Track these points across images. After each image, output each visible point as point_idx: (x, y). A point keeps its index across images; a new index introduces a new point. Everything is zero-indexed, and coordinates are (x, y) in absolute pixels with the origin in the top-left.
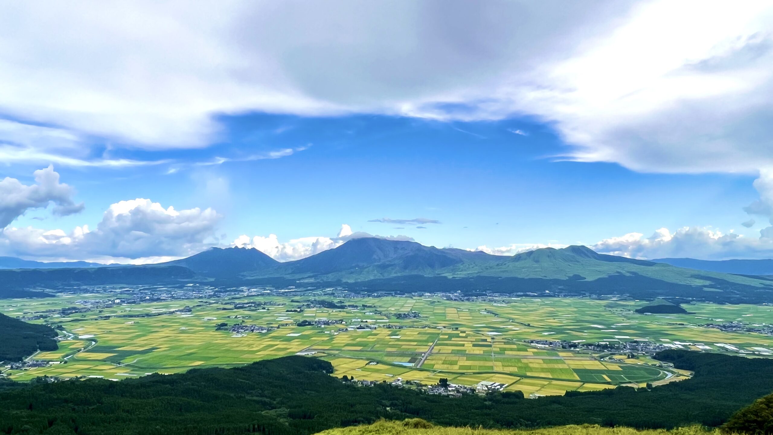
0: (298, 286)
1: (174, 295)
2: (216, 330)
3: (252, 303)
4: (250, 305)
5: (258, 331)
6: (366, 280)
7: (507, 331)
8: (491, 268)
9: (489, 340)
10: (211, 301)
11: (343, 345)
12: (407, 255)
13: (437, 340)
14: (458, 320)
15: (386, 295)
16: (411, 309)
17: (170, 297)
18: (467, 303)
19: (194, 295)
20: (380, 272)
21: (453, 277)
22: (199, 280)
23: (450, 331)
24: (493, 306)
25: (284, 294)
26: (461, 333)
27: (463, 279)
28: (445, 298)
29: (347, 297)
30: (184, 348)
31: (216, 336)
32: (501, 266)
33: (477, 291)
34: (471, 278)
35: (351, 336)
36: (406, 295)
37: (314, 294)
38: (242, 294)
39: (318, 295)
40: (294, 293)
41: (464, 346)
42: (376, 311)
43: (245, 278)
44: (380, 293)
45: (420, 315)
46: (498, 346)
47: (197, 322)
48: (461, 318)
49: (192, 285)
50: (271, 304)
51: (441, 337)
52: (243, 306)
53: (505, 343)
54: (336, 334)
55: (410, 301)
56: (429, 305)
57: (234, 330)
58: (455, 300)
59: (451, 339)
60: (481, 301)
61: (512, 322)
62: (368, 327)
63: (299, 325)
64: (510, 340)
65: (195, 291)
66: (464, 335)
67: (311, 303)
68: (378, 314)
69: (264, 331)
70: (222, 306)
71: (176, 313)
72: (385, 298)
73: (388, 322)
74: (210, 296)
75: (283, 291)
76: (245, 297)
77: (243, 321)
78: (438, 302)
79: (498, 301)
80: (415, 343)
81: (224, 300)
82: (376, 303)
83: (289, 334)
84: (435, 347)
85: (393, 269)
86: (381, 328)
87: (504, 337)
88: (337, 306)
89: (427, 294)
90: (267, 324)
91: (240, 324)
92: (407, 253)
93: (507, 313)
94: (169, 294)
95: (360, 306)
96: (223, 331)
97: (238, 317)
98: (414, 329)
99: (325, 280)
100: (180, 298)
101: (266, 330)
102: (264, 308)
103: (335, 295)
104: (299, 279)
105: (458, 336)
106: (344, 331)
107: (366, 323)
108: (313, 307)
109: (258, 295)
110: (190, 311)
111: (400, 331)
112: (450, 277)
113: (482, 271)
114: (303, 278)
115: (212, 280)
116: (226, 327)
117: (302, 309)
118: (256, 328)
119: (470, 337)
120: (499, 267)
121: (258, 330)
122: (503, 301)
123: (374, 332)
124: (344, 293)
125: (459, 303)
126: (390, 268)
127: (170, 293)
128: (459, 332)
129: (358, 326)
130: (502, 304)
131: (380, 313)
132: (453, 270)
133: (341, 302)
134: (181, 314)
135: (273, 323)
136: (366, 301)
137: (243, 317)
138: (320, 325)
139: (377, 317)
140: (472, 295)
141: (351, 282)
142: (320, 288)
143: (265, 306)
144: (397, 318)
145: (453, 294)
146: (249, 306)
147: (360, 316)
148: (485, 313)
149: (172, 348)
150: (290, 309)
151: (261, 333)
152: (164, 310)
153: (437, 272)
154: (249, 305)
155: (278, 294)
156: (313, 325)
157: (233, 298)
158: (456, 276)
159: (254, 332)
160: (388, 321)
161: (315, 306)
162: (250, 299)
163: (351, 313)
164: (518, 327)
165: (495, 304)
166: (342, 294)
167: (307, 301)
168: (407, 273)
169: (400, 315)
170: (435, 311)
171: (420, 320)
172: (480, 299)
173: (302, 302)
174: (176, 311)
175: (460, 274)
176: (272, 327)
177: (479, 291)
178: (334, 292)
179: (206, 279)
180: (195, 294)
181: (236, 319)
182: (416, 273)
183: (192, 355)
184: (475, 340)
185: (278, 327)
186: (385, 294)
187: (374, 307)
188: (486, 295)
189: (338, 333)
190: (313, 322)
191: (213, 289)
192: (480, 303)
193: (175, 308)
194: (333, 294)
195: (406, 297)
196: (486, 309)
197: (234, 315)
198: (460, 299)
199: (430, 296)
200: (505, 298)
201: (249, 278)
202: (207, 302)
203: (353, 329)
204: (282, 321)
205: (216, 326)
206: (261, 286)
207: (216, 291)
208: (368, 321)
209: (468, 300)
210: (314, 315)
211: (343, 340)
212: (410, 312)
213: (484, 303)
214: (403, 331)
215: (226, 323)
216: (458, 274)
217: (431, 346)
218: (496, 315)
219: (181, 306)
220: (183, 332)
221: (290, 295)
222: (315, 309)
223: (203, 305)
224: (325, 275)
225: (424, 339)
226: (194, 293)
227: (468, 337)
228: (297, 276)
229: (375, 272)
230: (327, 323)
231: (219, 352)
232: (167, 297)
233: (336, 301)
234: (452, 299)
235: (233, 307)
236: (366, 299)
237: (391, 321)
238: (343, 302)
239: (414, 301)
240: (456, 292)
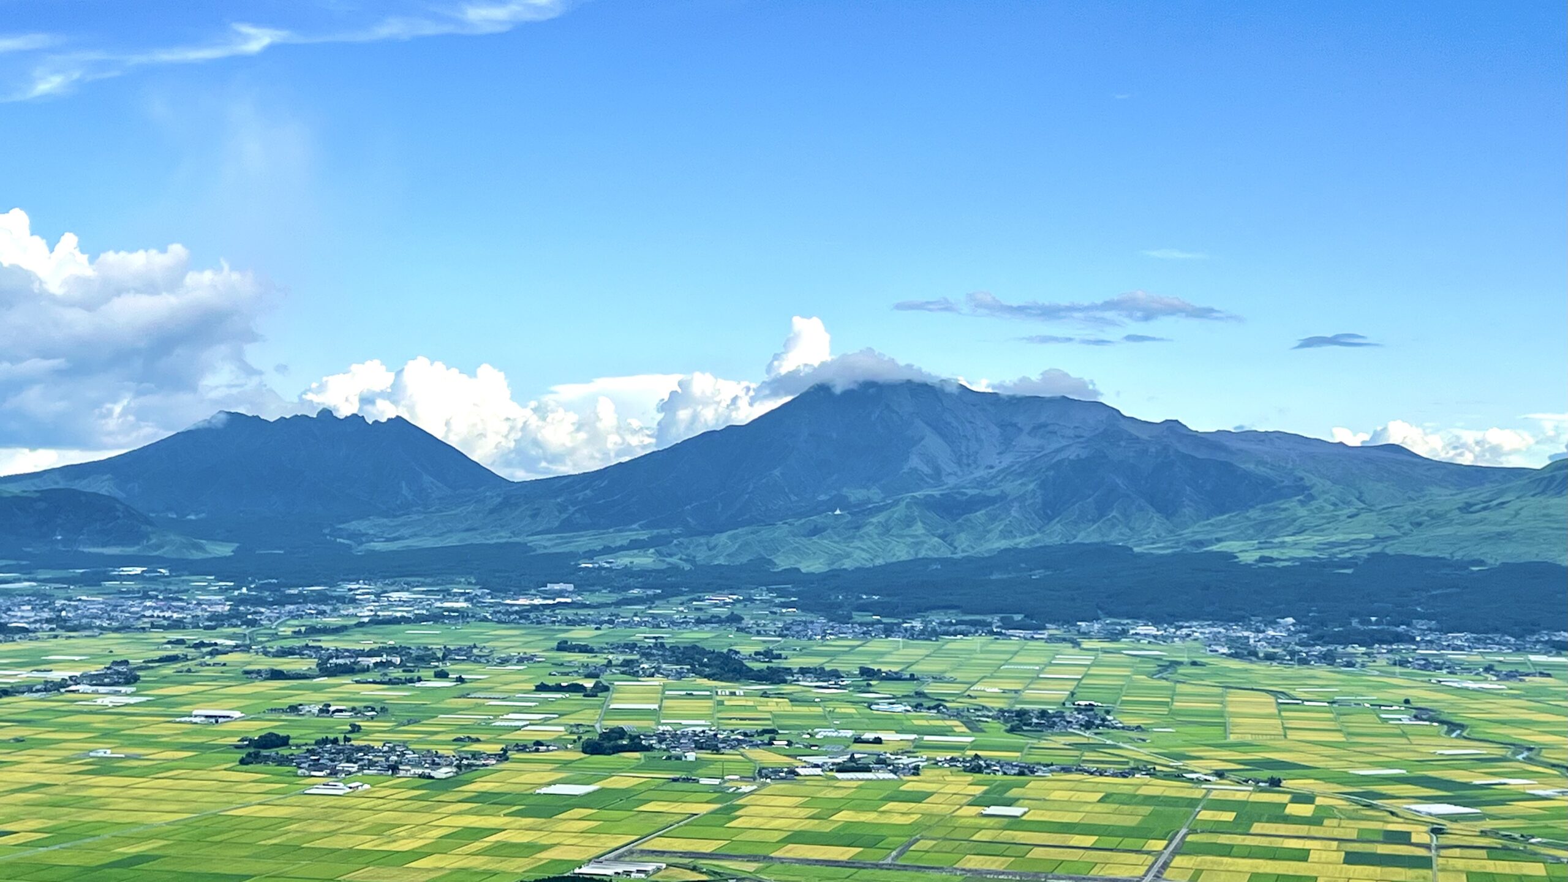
0: (587, 582)
1: (64, 613)
2: (242, 762)
3: (392, 650)
4: (384, 658)
5: (420, 771)
6: (879, 562)
7: (1502, 802)
8: (1436, 518)
9: (1420, 835)
10: (219, 641)
11: (778, 836)
12: (1059, 457)
13: (1184, 831)
14: (1281, 743)
15: (963, 627)
16: (1073, 694)
17: (48, 621)
18: (1322, 672)
19: (148, 613)
20: (940, 531)
21: (1262, 559)
22: (166, 552)
23: (1243, 794)
24: (1440, 687)
25: (527, 618)
26: (1292, 801)
27: (1306, 564)
28: (1225, 650)
29: (798, 635)
30: (107, 835)
31: (239, 787)
32: (1484, 514)
33: (1370, 623)
34: (1344, 564)
35: (812, 801)
36: (1052, 630)
37: (654, 616)
38: (351, 611)
39: (673, 623)
40: (570, 613)
41: (1305, 859)
42: (919, 694)
43: (361, 543)
44: (935, 619)
45: (1109, 718)
46: (1460, 864)
47: (164, 729)
48: (1292, 735)
49: (138, 570)
50: (468, 654)
51: (1206, 815)
52: (355, 663)
53: (1493, 853)
54: (746, 788)
55: (1067, 654)
56: (1151, 675)
57: (316, 766)
58: (1270, 657)
59: (1250, 826)
60: (1389, 665)
61: (1529, 760)
62: (882, 762)
63: (592, 748)
64: (1515, 839)
65: (151, 598)
66: (1306, 810)
67: (643, 655)
68: (929, 708)
69: (442, 773)
70: (266, 663)
71: (73, 688)
72: (957, 643)
73: (974, 746)
74: (217, 620)
75: (521, 601)
76: (361, 625)
77: (356, 729)
78: (1194, 664)
79: (1468, 669)
80: (1089, 841)
81: (275, 637)
82: (916, 663)
83: (549, 784)
84: (1178, 861)
85: (993, 518)
86: (937, 772)
87: (1488, 825)
88: (751, 670)
89: (1142, 629)
90: (456, 740)
91: (341, 737)
92: (1057, 451)
93: (1503, 723)
94: (45, 606)
95: (849, 675)
96: (272, 767)
97: (332, 709)
98: (1086, 776)
99: (701, 556)
100: (89, 627)
101: (450, 765)
102: (442, 675)
103: (743, 624)
104: (590, 555)
105: (1278, 815)
106: (782, 778)
107: (876, 748)
108: (652, 675)
109: (419, 619)
110: (131, 679)
111: (1023, 785)
112: (1249, 557)
113: (1394, 532)
114: (608, 550)
115: (225, 550)
116: (284, 751)
117: (604, 680)
118: (410, 756)
119: (1335, 822)
120: (1477, 516)
121: (418, 764)
122: (1489, 669)
123: (911, 784)
124: (782, 614)
125: (1289, 672)
126: (980, 515)
127: (50, 606)
128: (1286, 798)
129: (840, 760)
130: (1486, 680)
131: (936, 707)
132: (1261, 527)
133: (768, 655)
134: (94, 692)
135: (482, 737)
136: (882, 654)
137: (353, 709)
138: (678, 752)
139: (924, 723)
140: (1346, 639)
141: (812, 569)
142: (682, 594)
143: (448, 666)
144: (1012, 730)
145: (1258, 631)
146: (376, 664)
147: (851, 716)
148: (1406, 719)
149: (57, 835)
150: (551, 682)
151: (430, 777)
152: (24, 675)
153: (1187, 533)
154: (378, 659)
155: (503, 618)
156: (650, 748)
157: (312, 631)
158: (1275, 554)
159: (402, 773)
160: (970, 739)
161: (657, 670)
162: (384, 635)
163: (810, 702)
164: (1553, 785)
165: (1454, 682)
166: (773, 621)
167: (626, 646)
168: (1055, 535)
169: (1021, 714)
170: (1177, 705)
171: (1108, 742)
172: (1382, 655)
173: (601, 650)
174: (75, 680)
175: (1296, 544)
176: (475, 755)
177: (1377, 623)
178: (738, 610)
179: (200, 548)
180: (151, 609)
181: (326, 720)
182: (1095, 539)
183: (145, 866)
184: (1355, 837)
185: (503, 757)
186: (959, 623)
187: (912, 677)
188: (1412, 640)
189: (755, 787)
190: (648, 737)
191: (228, 589)
192: (1384, 674)
193: (71, 669)
194: (734, 619)
195: (1051, 639)
196: (1407, 701)
197: (317, 703)
198: (1293, 654)
199: (1155, 637)
200: (1500, 652)
201: (379, 546)
202: (202, 644)
203: (818, 771)
204: (518, 728)
205: (237, 747)
206: (429, 580)
207: (243, 600)
208: (883, 736)
209: (1328, 659)
210: (656, 706)
211: (774, 817)
212: (1068, 705)
213: (1402, 674)
214: (1034, 786)
215: (282, 733)
216: (1283, 545)
217: (1160, 853)
218: (1452, 726)
219: (94, 658)
220: (105, 768)
221: (554, 622)
222: (658, 681)
223: (185, 658)
224: (703, 540)
225: (1132, 821)
226: (148, 604)
227: (1326, 822)
228: (585, 541)
229: (919, 529)
230: (709, 743)
231: (256, 857)
232: (35, 622)
233: (747, 647)
234: (1255, 654)
235: (314, 667)
236: (878, 644)
237: (981, 738)
238: (779, 657)
239: (1088, 659)
240: (1273, 623)
